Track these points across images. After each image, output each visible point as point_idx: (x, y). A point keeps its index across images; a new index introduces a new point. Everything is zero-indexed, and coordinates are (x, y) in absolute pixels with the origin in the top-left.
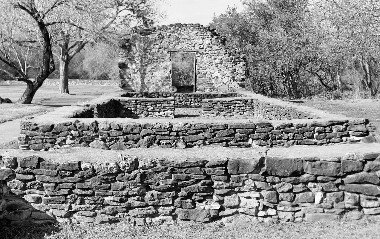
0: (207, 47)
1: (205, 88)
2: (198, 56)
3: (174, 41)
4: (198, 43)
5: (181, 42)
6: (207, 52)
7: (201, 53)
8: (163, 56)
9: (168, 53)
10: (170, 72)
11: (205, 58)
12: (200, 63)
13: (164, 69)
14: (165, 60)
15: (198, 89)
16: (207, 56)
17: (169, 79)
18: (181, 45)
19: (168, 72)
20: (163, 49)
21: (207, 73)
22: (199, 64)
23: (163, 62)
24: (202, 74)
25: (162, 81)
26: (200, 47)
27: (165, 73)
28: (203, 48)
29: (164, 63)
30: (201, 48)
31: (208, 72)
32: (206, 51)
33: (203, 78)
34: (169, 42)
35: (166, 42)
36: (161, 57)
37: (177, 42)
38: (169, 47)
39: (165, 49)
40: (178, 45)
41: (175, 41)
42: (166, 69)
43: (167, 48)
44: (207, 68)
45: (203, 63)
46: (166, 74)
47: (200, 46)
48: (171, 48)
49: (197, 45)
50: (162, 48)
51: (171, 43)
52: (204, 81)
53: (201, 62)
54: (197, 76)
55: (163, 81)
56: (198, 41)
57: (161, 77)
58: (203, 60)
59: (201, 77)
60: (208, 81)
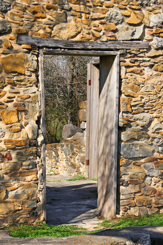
0: (153, 35)
1: (146, 176)
2: (127, 67)
3: (49, 8)
4: (127, 20)
5: (72, 12)
6: (152, 53)
7: (136, 55)
9: (29, 51)
10: (38, 122)
11: (148, 72)
12: (132, 88)
13: (18, 111)
14: (22, 77)
15: (125, 178)
16: (151, 66)
17: (34, 149)
18: (73, 22)
19: (32, 123)
20: (11, 35)
21: (150, 122)
22: (130, 91)
23: (13, 85)
24: (139, 127)
25: (10, 159)
26: (133, 34)
27: (22, 127)
28: (141, 39)
29: (16, 89)
30: (137, 36)
31: (156, 121)
32: (149, 49)
33: (140, 142)
34: (34, 13)
35: (24, 9)
36: (9, 67)
37: (59, 11)
38: (35, 28)
40: (64, 25)
41: (55, 9)
42: (26, 112)
43: (26, 34)
44: (151, 109)
45: (143, 90)
46: (27, 132)
47: (131, 29)
48: (41, 32)
49: (124, 25)
50: (10, 31)
51: (39, 15)
52: (144, 150)
53: (137, 86)
54: (123, 137)
55: (14, 155)
56: (126, 12)
57: (9, 141)
58: (140, 79)
59: (134, 139)
60: (154, 151)
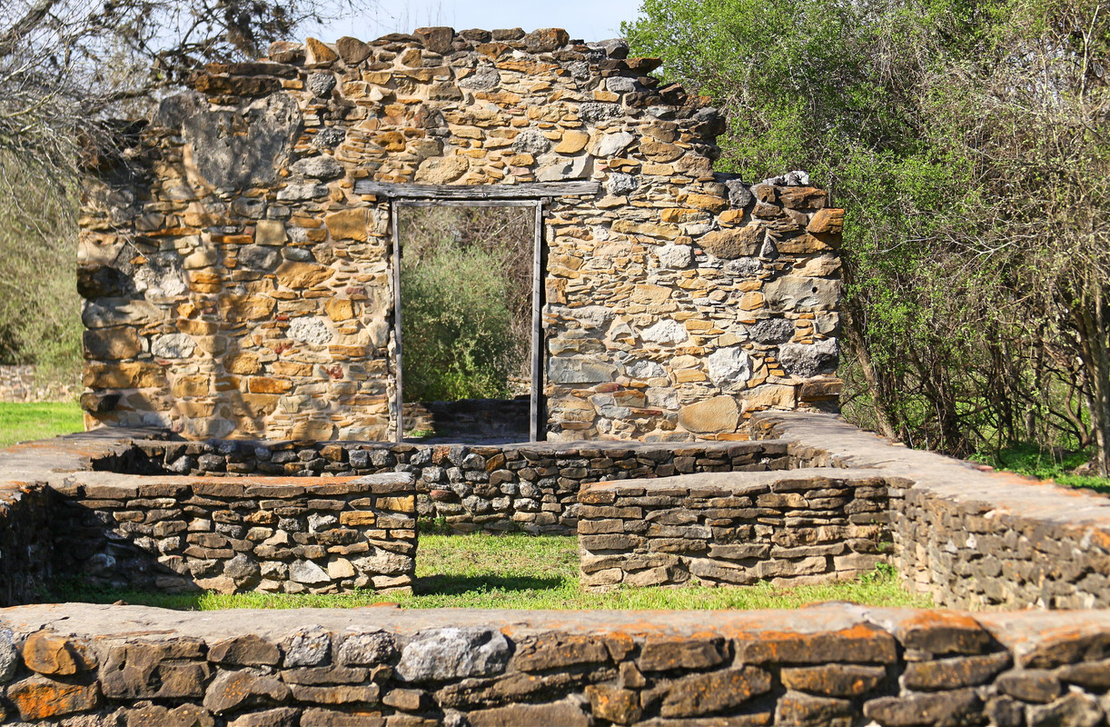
0: (607, 170)
1: (598, 417)
2: (557, 226)
3: (410, 134)
4: (555, 147)
5: (452, 139)
6: (608, 200)
7: (573, 206)
8: (346, 227)
9: (374, 205)
10: (390, 318)
11: (599, 234)
12: (567, 262)
13: (353, 302)
14: (362, 247)
15: (557, 419)
16: (608, 225)
17: (381, 363)
18: (452, 156)
19: (379, 319)
20: (346, 180)
21: (607, 323)
22: (561, 268)
23: (347, 259)
24: (582, 331)
25: (339, 376)
26: (569, 169)
27: (360, 326)
28: (584, 177)
29: (353, 265)
30: (575, 173)
31: (618, 320)
32: (601, 192)
33: (586, 357)
34: (384, 143)
35: (366, 140)
36: (336, 232)
37: (427, 139)
38: (385, 168)
39: (362, 184)
40: (436, 160)
41: (419, 135)
42: (368, 302)
43: (370, 177)
44: (608, 298)
45: (589, 266)
46: (368, 334)
47: (566, 161)
48: (395, 174)
49: (551, 156)
50: (342, 174)
51: (392, 146)
52: (590, 373)
53: (574, 261)
54: (553, 346)
55: (345, 371)
56: (554, 134)
57: (336, 349)
58: (583, 246)
59: (573, 351)
60: (615, 374)
